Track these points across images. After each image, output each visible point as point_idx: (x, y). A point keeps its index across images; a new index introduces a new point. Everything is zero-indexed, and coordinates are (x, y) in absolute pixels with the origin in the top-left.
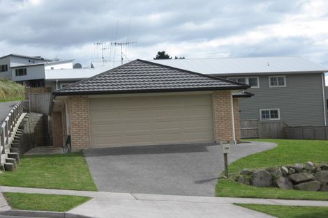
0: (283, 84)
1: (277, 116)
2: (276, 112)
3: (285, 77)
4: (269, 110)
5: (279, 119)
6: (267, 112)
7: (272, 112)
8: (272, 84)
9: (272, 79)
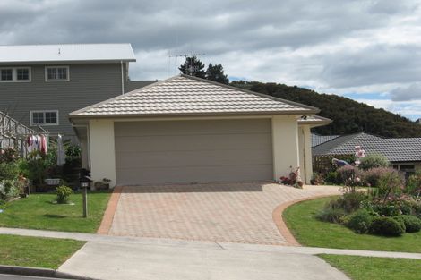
0: (65, 77)
1: (54, 121)
2: (54, 115)
3: (68, 68)
4: (44, 112)
5: (57, 124)
6: (41, 115)
7: (47, 114)
8: (50, 77)
9: (49, 71)
